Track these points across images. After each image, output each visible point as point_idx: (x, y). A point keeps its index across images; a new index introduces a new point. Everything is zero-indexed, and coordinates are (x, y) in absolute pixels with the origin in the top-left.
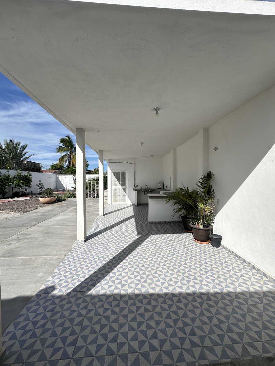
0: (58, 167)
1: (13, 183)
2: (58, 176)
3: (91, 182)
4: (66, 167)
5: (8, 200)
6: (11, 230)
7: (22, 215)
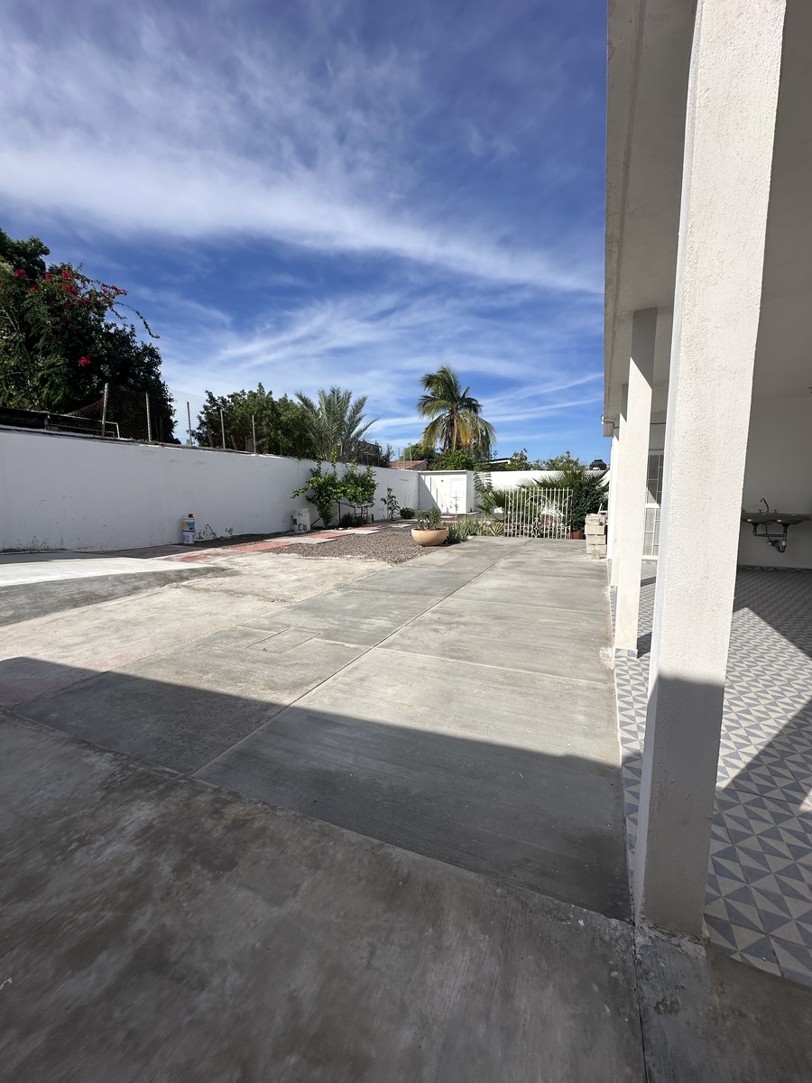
0: (422, 452)
1: (344, 492)
2: (423, 477)
3: (528, 493)
4: (439, 452)
5: (338, 531)
6: (407, 599)
7: (397, 568)
